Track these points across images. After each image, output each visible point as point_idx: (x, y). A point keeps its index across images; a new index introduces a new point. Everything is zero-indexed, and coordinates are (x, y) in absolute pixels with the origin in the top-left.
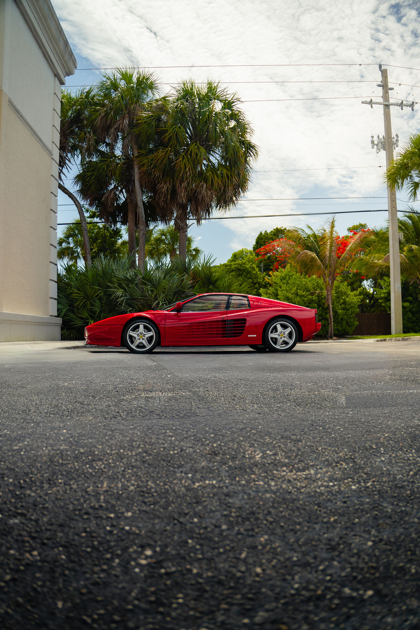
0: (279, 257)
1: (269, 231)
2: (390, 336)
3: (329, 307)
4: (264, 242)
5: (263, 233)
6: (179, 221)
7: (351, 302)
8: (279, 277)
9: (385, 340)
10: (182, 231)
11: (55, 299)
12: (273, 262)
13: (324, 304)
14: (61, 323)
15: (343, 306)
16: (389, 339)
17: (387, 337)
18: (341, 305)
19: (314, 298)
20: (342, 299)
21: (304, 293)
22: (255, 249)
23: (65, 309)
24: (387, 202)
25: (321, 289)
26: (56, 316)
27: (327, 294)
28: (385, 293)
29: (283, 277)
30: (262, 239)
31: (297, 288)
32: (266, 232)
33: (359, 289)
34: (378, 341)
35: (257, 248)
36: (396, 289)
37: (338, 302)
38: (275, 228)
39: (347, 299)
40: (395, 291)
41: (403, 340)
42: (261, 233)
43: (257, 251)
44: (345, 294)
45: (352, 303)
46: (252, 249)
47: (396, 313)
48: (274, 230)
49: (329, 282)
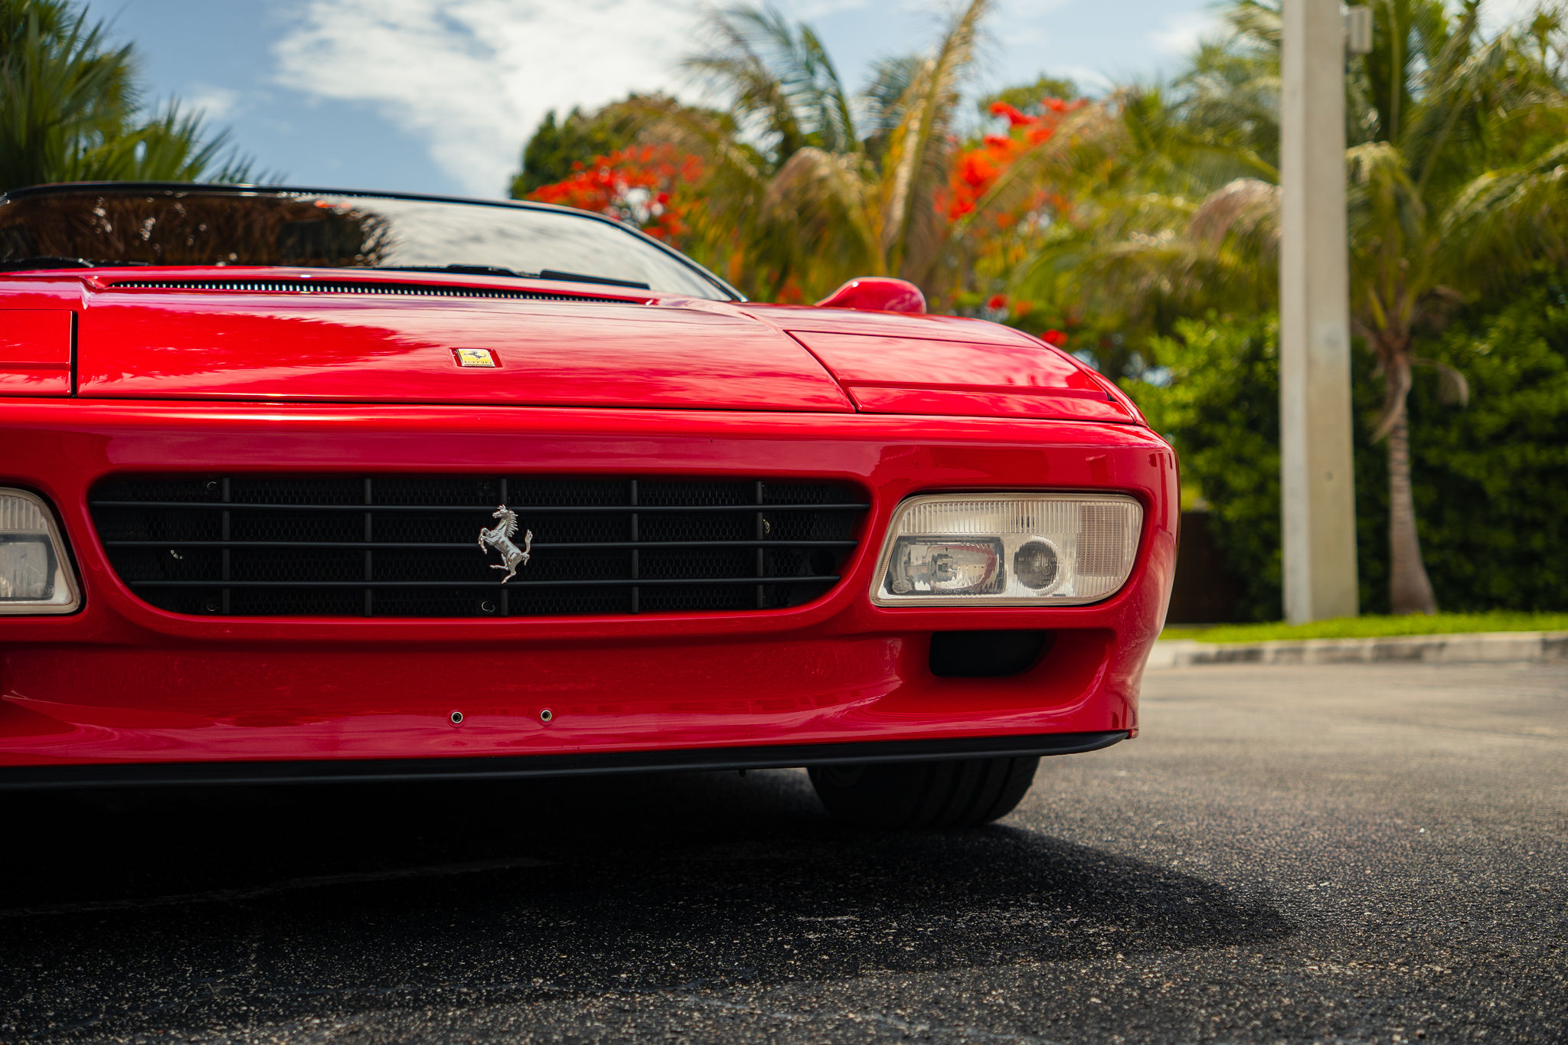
1: (589, 111)
2: (1279, 628)
4: (566, 159)
5: (561, 119)
9: (1252, 656)
16: (1279, 652)
17: (1266, 638)
28: (1184, 407)
30: (556, 147)
32: (576, 113)
34: (1200, 660)
36: (1323, 354)
40: (1310, 363)
41: (1386, 655)
42: (550, 117)
47: (1315, 497)
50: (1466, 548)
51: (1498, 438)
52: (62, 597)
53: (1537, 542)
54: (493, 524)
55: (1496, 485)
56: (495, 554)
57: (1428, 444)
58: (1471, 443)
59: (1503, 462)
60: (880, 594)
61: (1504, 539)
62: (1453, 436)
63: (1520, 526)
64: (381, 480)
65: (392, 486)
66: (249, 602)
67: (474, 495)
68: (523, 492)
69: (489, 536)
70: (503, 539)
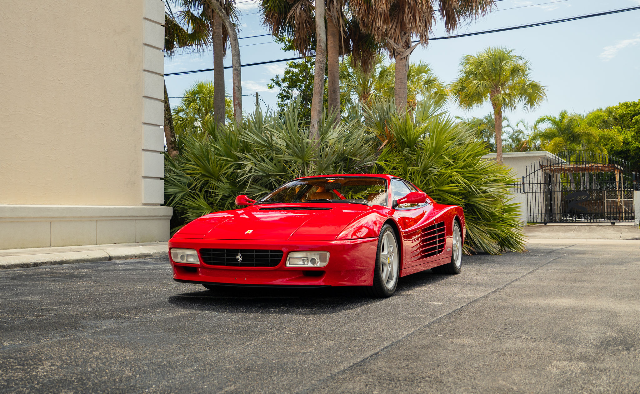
6: (391, 41)
11: (161, 179)
14: (172, 215)
23: (182, 194)
26: (162, 205)
52: (199, 263)
54: (238, 255)
56: (238, 259)
60: (288, 265)
64: (227, 250)
65: (228, 250)
66: (214, 264)
67: (236, 251)
68: (242, 251)
69: (237, 257)
70: (239, 257)
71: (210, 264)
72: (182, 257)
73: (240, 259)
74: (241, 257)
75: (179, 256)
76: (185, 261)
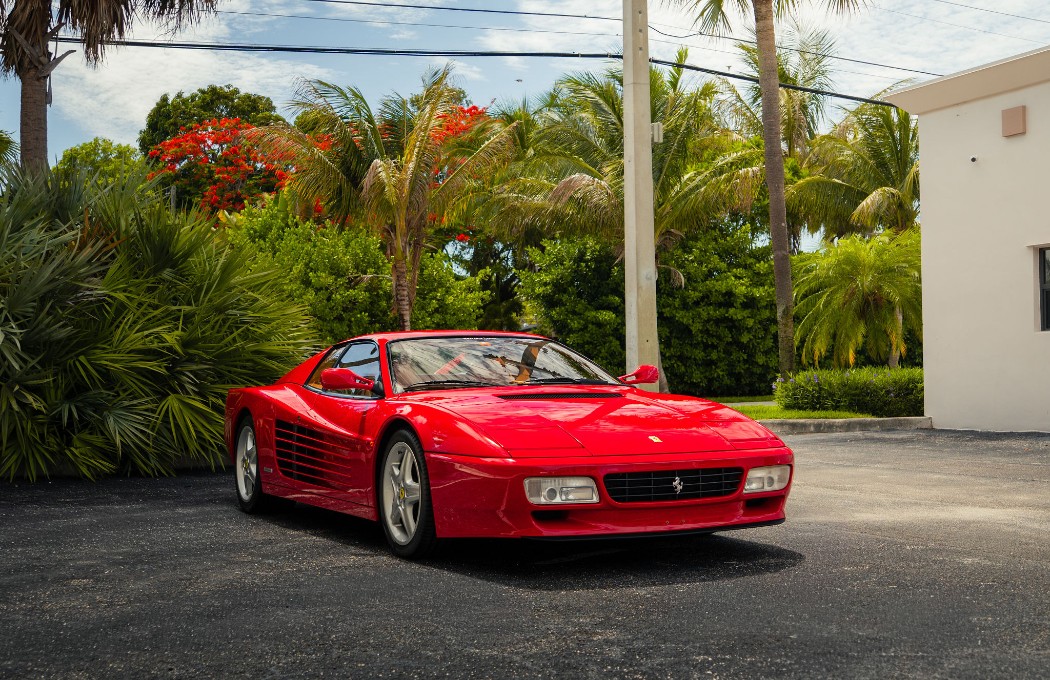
0: (218, 173)
1: (186, 95)
3: (404, 321)
4: (175, 124)
6: (21, 38)
7: (459, 309)
8: (244, 230)
10: (32, 73)
12: (198, 185)
13: (385, 313)
15: (437, 318)
18: (431, 315)
19: (361, 295)
20: (435, 298)
21: (330, 280)
22: (144, 144)
24: (621, 33)
25: (378, 270)
27: (398, 285)
29: (255, 232)
30: (168, 117)
31: (307, 265)
32: (179, 96)
33: (482, 271)
35: (153, 142)
36: (644, 283)
37: (423, 308)
38: (205, 87)
39: (450, 299)
40: (639, 288)
42: (164, 99)
43: (152, 149)
44: (441, 285)
45: (462, 309)
46: (136, 145)
47: (640, 350)
48: (203, 92)
49: (404, 252)
50: (682, 358)
51: (697, 303)
52: (595, 499)
53: (714, 356)
54: (675, 481)
55: (696, 327)
56: (676, 488)
57: (664, 307)
58: (685, 306)
59: (699, 315)
60: (745, 492)
61: (699, 354)
62: (677, 302)
63: (706, 347)
64: (654, 472)
65: (657, 473)
66: (631, 500)
67: (673, 474)
68: (681, 473)
69: (675, 483)
70: (677, 484)
71: (624, 500)
72: (552, 494)
73: (680, 488)
74: (680, 484)
75: (544, 493)
76: (558, 500)
